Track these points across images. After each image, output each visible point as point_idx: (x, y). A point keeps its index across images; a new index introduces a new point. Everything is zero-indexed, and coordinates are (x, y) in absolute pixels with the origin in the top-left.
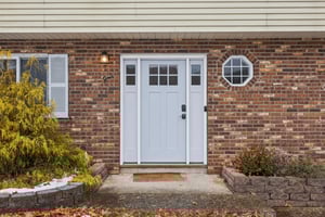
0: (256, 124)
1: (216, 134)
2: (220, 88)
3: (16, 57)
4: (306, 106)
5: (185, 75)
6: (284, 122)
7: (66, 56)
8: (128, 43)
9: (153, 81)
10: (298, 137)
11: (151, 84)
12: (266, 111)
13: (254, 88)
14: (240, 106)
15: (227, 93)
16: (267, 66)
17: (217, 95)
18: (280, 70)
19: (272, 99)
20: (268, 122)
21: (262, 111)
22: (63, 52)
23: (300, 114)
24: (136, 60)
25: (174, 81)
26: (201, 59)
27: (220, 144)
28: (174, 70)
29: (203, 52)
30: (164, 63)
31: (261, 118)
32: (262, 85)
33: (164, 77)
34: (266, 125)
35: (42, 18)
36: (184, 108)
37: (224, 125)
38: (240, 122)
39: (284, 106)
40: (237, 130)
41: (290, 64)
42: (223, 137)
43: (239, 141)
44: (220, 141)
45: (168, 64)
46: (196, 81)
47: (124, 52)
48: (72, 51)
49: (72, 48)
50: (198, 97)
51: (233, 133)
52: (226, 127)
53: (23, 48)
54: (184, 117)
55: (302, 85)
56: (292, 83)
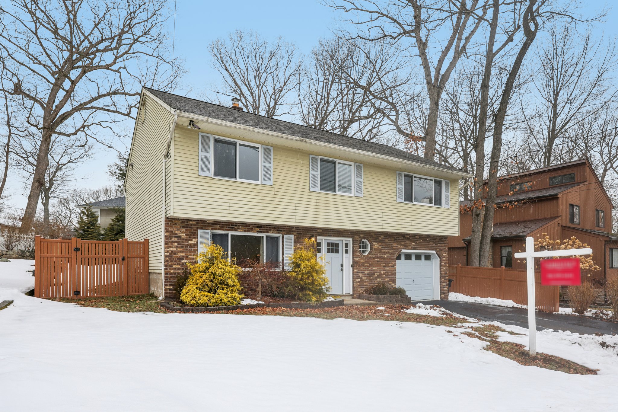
0: (372, 273)
1: (357, 278)
2: (359, 256)
3: (264, 235)
4: (390, 265)
5: (341, 248)
6: (382, 272)
7: (293, 236)
8: (321, 231)
9: (328, 251)
10: (387, 279)
11: (328, 252)
12: (376, 267)
13: (371, 256)
14: (366, 265)
15: (361, 258)
16: (376, 245)
17: (357, 259)
18: (380, 247)
19: (378, 261)
20: (376, 272)
21: (374, 267)
22: (290, 234)
23: (388, 268)
24: (322, 239)
25: (337, 251)
26: (350, 240)
27: (358, 284)
28: (337, 245)
29: (351, 237)
30: (333, 242)
31: (374, 270)
32: (374, 254)
33: (333, 248)
34: (376, 274)
35: (294, 217)
36: (342, 266)
37: (360, 274)
38: (366, 272)
39: (382, 265)
40: (365, 276)
41: (384, 244)
42: (359, 280)
43: (366, 282)
44: (359, 282)
45: (335, 242)
46: (347, 252)
47: (320, 235)
48: (295, 234)
49: (295, 231)
50: (347, 259)
51: (363, 278)
52: (361, 275)
53: (270, 230)
54: (342, 270)
55: (388, 255)
56: (385, 254)
